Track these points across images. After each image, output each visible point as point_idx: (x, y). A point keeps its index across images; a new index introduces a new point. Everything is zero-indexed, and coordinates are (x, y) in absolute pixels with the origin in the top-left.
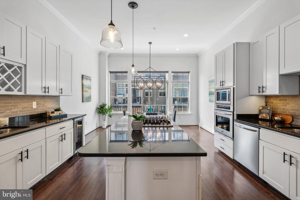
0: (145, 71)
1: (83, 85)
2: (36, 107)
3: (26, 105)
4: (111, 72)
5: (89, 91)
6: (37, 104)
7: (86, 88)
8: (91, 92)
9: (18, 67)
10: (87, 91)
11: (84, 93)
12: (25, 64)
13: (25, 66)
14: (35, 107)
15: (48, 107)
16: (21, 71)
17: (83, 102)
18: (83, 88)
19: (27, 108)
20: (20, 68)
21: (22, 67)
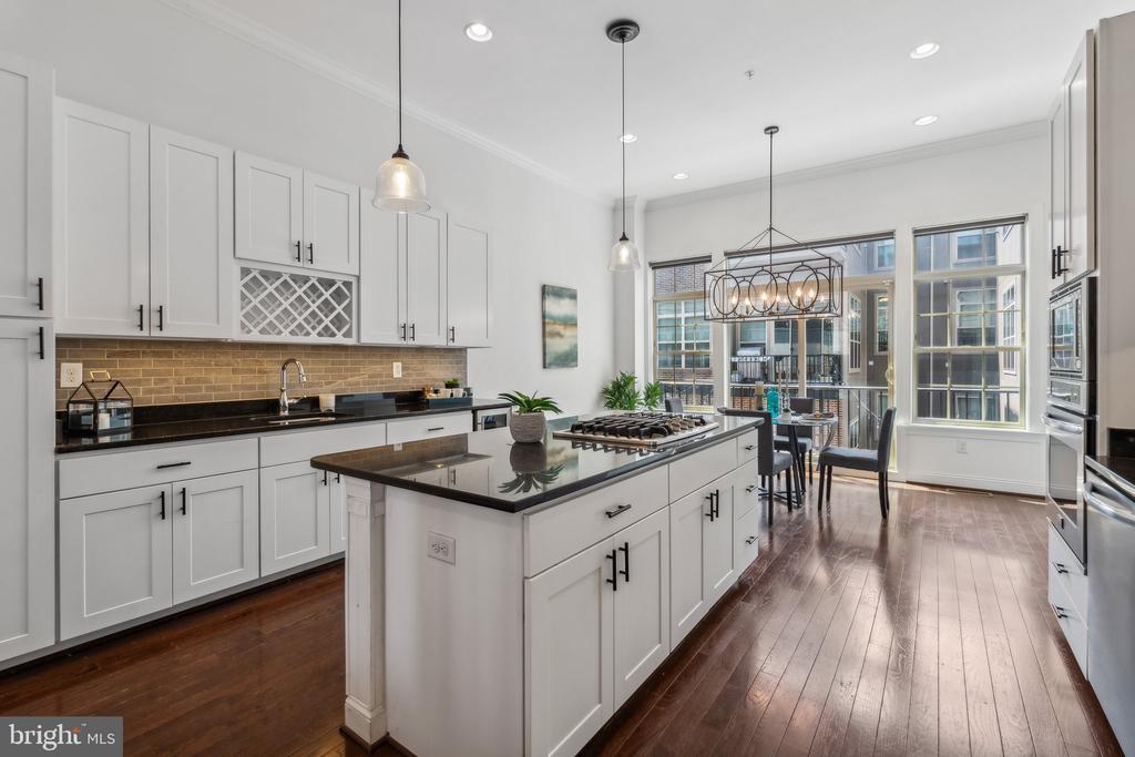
0: (750, 247)
1: (544, 317)
2: (400, 376)
3: (378, 368)
4: (655, 266)
5: (568, 332)
6: (404, 369)
7: (554, 323)
8: (576, 337)
9: (345, 283)
10: (562, 332)
11: (547, 340)
12: (357, 274)
13: (358, 278)
14: (398, 374)
15: (432, 376)
16: (350, 290)
17: (544, 367)
18: (544, 324)
19: (380, 375)
20: (348, 284)
21: (351, 283)
